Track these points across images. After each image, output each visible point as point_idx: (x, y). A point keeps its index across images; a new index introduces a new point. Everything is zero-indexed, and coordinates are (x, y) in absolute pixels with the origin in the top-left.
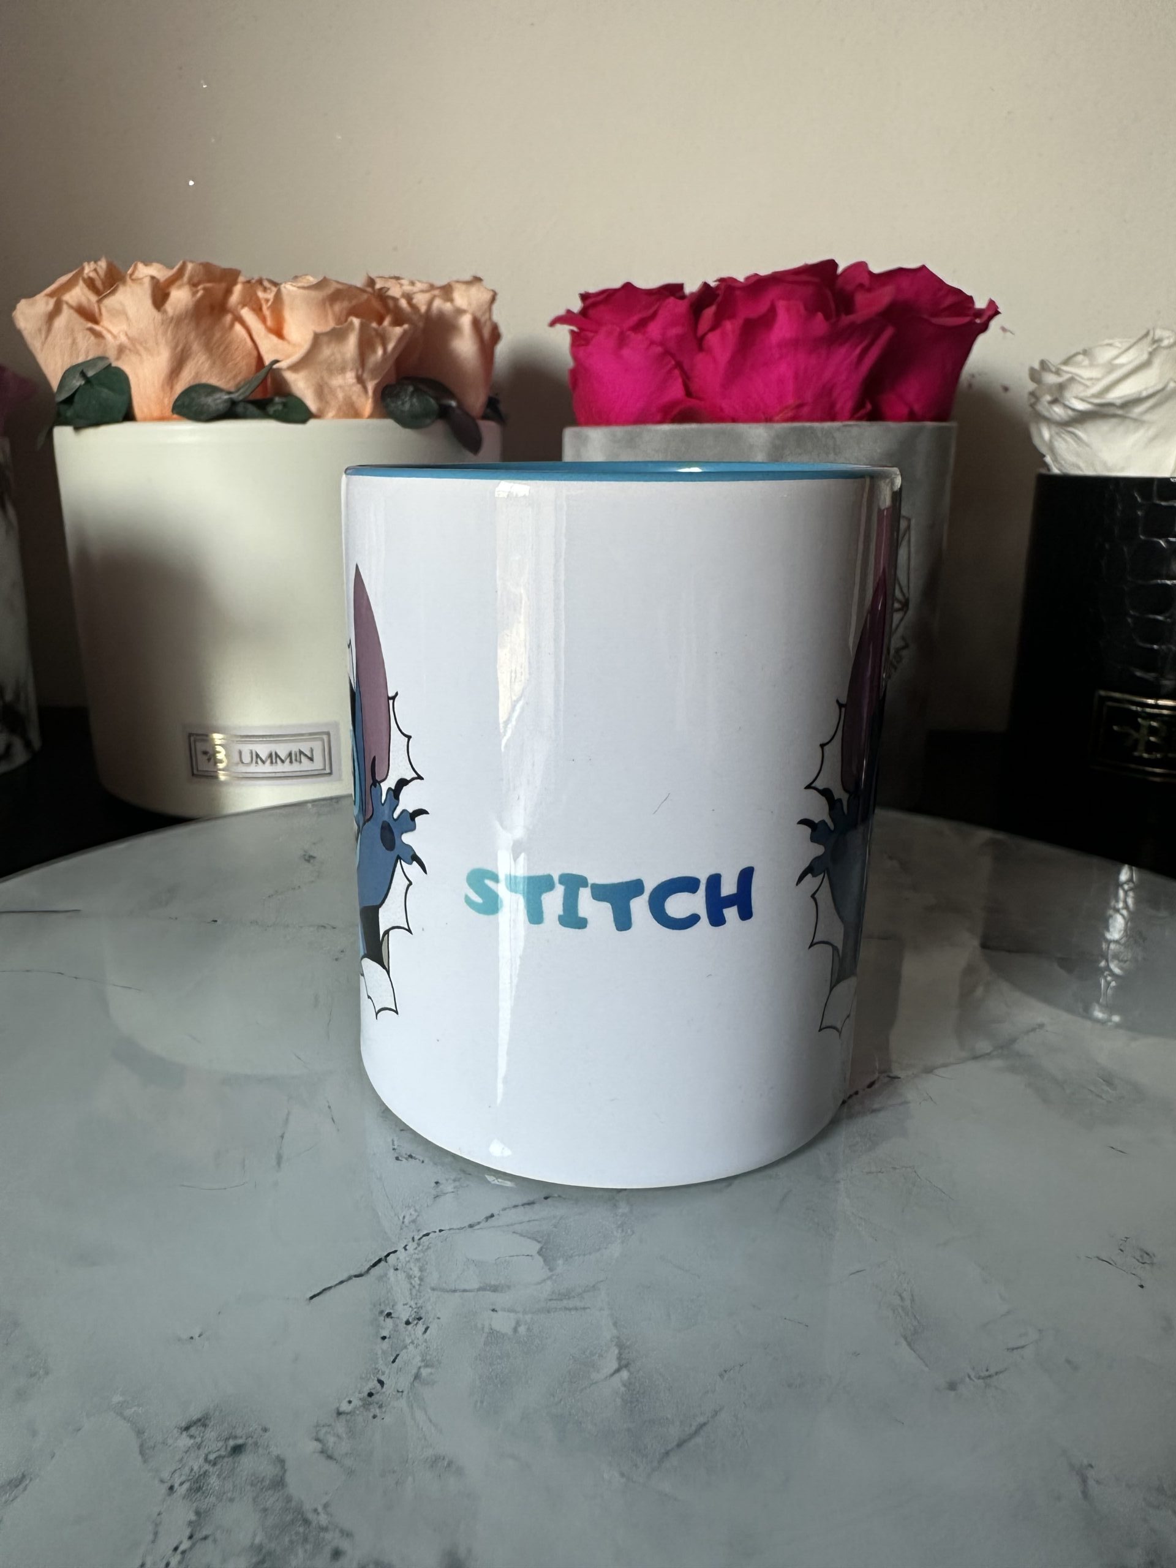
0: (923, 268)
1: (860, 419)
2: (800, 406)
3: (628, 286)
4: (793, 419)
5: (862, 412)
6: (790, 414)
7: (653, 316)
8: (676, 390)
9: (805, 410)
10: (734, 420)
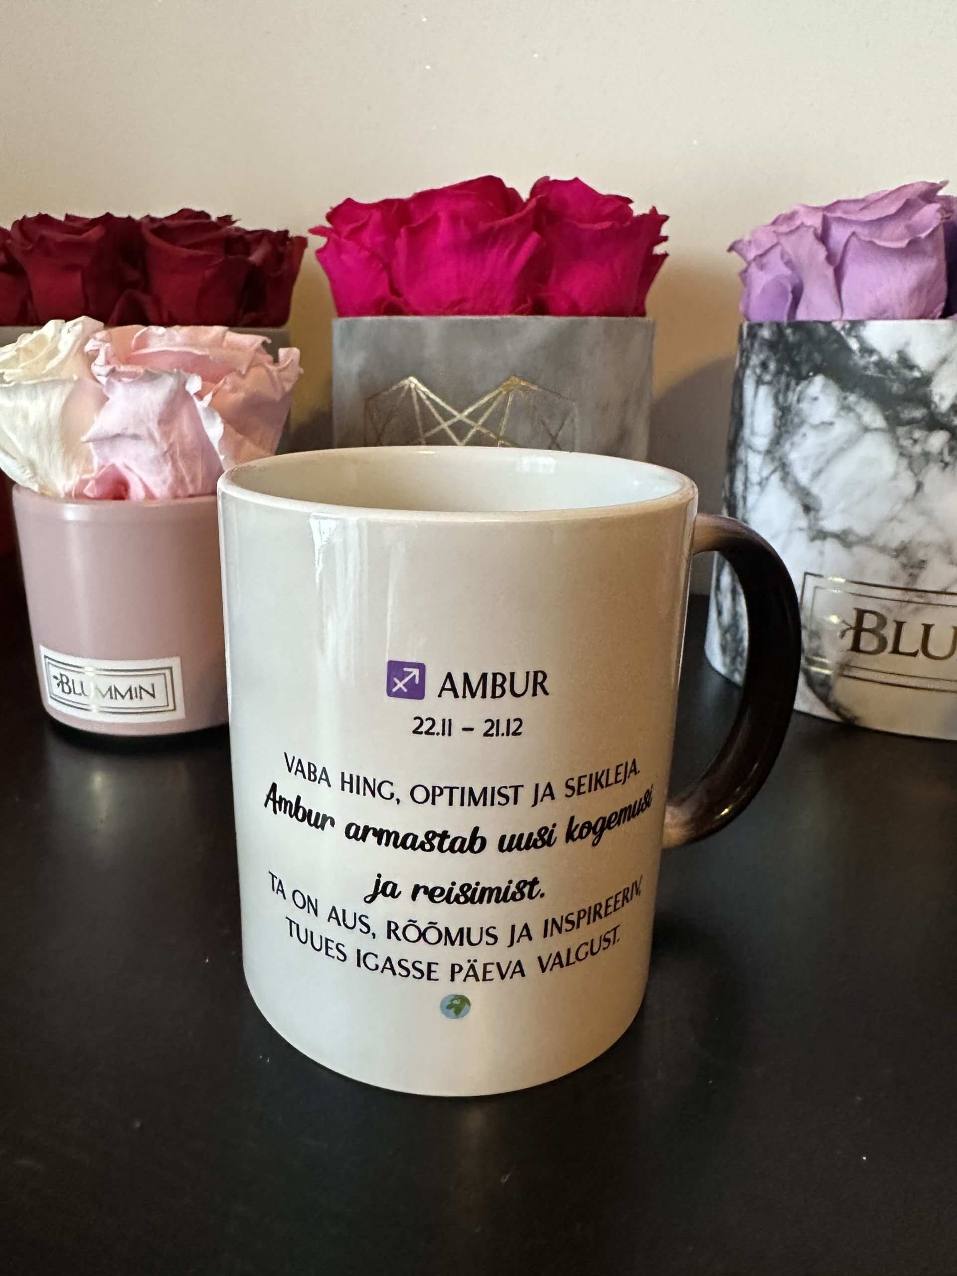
0: (576, 180)
1: (521, 313)
2: (462, 300)
3: (349, 202)
4: (461, 313)
5: (523, 306)
6: (456, 309)
7: (365, 225)
8: (382, 290)
9: (467, 306)
10: (416, 313)
